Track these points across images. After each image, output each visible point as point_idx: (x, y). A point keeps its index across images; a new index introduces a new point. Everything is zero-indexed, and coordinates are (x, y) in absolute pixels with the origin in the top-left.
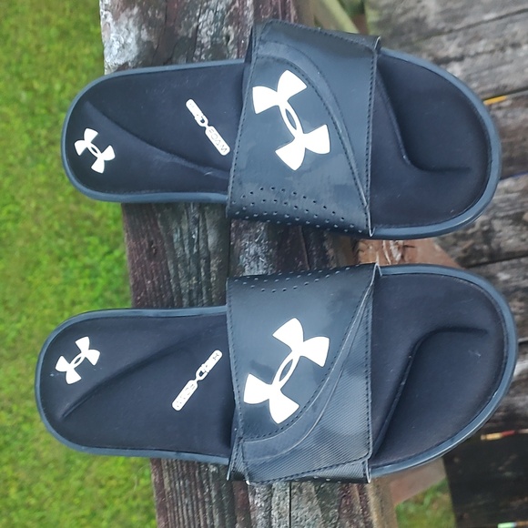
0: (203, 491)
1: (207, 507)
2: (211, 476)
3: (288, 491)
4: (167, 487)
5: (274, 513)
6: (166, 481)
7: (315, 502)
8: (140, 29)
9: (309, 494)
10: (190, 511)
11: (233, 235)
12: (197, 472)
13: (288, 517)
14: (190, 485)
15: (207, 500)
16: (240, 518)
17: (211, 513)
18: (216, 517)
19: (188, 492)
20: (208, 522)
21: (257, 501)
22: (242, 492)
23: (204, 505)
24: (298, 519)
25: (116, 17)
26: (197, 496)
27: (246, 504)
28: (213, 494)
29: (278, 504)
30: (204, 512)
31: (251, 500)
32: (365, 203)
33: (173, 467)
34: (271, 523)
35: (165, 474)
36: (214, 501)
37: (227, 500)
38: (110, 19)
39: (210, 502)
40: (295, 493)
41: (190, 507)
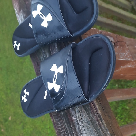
0: (62, 120)
1: (64, 123)
2: (63, 115)
3: (79, 112)
4: (55, 122)
5: (78, 120)
6: (54, 120)
7: (86, 113)
8: (23, 14)
9: (84, 111)
10: (61, 126)
11: (51, 52)
12: (60, 115)
13: (81, 119)
14: (59, 119)
15: (63, 122)
16: (71, 124)
17: (65, 125)
18: (66, 125)
19: (59, 121)
20: (65, 127)
21: (74, 118)
22: (70, 117)
23: (63, 123)
24: (84, 119)
25: (19, 15)
26: (61, 121)
27: (72, 119)
28: (64, 119)
29: (78, 117)
30: (64, 125)
31: (72, 118)
32: (66, 28)
33: (55, 116)
34: (78, 122)
35: (54, 118)
36: (65, 121)
37: (67, 120)
38: (18, 15)
39: (64, 122)
40: (81, 113)
41: (61, 125)
